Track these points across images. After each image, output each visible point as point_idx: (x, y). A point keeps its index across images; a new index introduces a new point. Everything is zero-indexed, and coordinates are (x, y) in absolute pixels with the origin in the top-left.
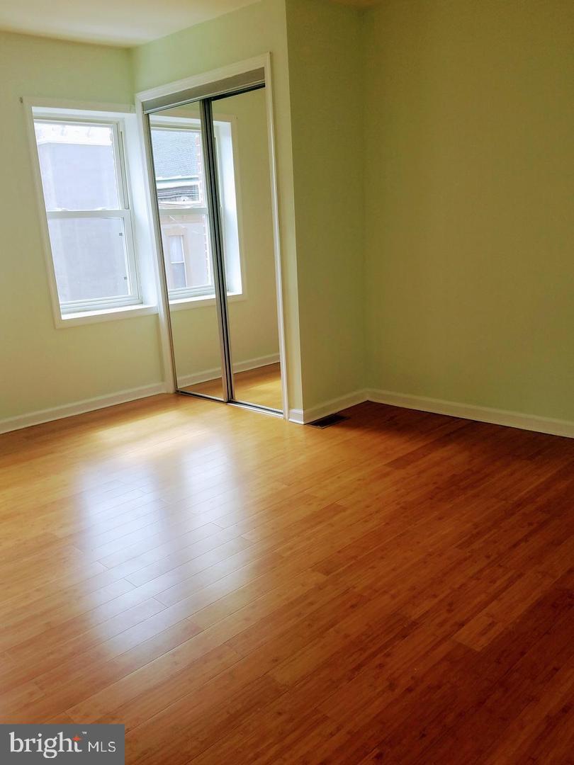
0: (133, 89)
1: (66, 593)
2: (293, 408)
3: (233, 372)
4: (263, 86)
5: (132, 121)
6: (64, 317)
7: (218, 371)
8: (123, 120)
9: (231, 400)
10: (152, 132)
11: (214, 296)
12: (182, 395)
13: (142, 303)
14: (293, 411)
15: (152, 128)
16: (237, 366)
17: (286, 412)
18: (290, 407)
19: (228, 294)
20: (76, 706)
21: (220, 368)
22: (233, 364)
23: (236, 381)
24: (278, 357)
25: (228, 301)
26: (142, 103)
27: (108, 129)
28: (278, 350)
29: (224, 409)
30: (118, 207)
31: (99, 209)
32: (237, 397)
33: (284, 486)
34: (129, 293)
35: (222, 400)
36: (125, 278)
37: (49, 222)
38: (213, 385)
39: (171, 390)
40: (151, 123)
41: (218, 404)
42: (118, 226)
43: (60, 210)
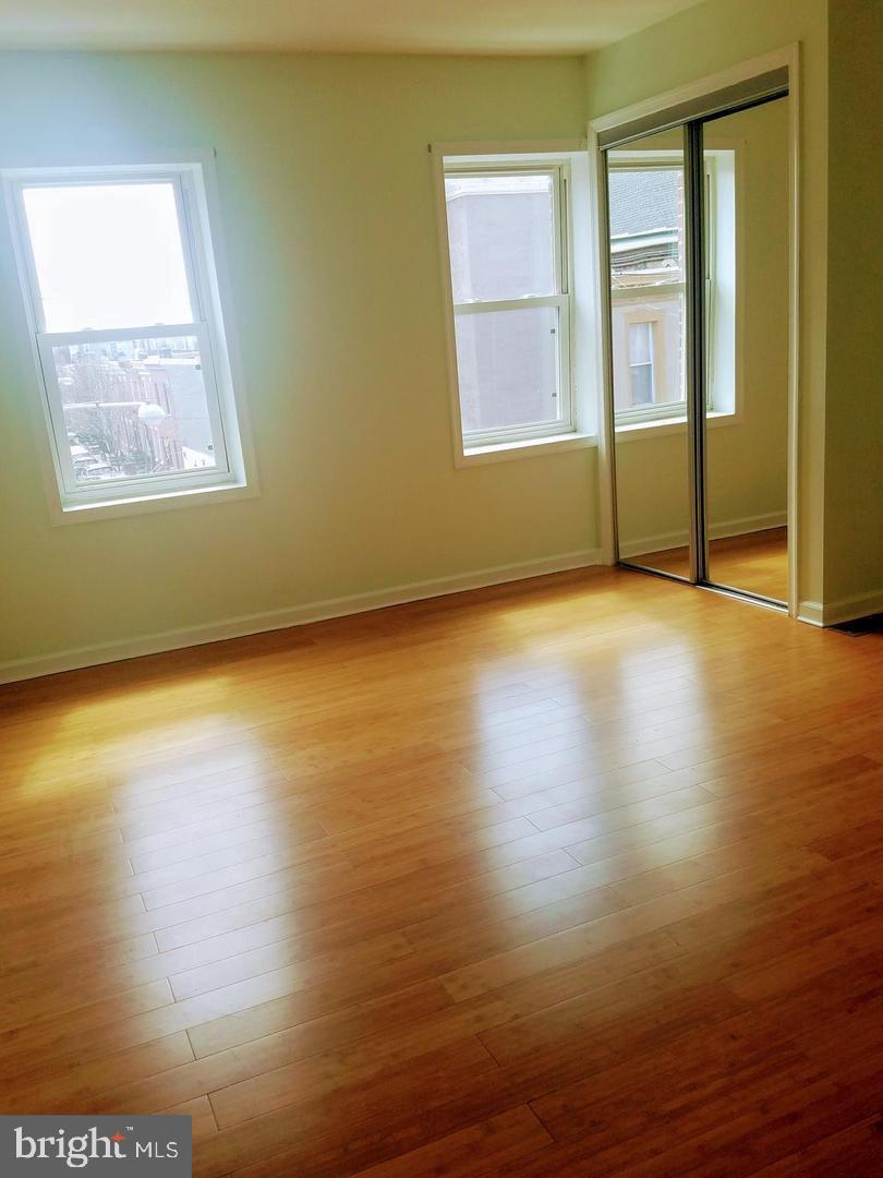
0: (587, 115)
1: (448, 824)
2: (807, 600)
3: (709, 537)
4: (785, 93)
5: (582, 162)
6: (467, 452)
7: (683, 536)
8: (568, 162)
9: (701, 581)
10: (610, 175)
11: (684, 419)
12: (625, 569)
13: (575, 431)
14: (806, 604)
15: (610, 169)
16: (716, 529)
17: (794, 605)
18: (800, 598)
19: (709, 415)
20: (453, 973)
21: (686, 532)
22: (709, 526)
23: (710, 553)
24: (785, 518)
25: (708, 426)
26: (598, 134)
27: (546, 177)
28: (784, 505)
29: (690, 594)
30: (552, 291)
31: (526, 297)
32: (713, 577)
33: (777, 721)
34: (558, 418)
35: (688, 580)
36: (554, 395)
37: (457, 320)
38: (675, 556)
39: (609, 560)
40: (609, 162)
41: (680, 586)
42: (549, 317)
43: (471, 301)
